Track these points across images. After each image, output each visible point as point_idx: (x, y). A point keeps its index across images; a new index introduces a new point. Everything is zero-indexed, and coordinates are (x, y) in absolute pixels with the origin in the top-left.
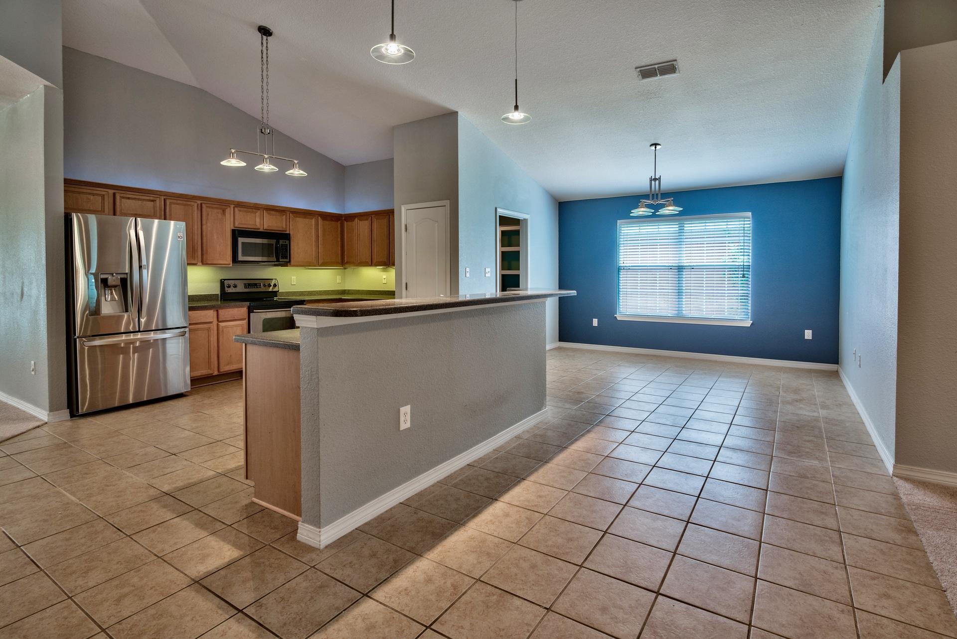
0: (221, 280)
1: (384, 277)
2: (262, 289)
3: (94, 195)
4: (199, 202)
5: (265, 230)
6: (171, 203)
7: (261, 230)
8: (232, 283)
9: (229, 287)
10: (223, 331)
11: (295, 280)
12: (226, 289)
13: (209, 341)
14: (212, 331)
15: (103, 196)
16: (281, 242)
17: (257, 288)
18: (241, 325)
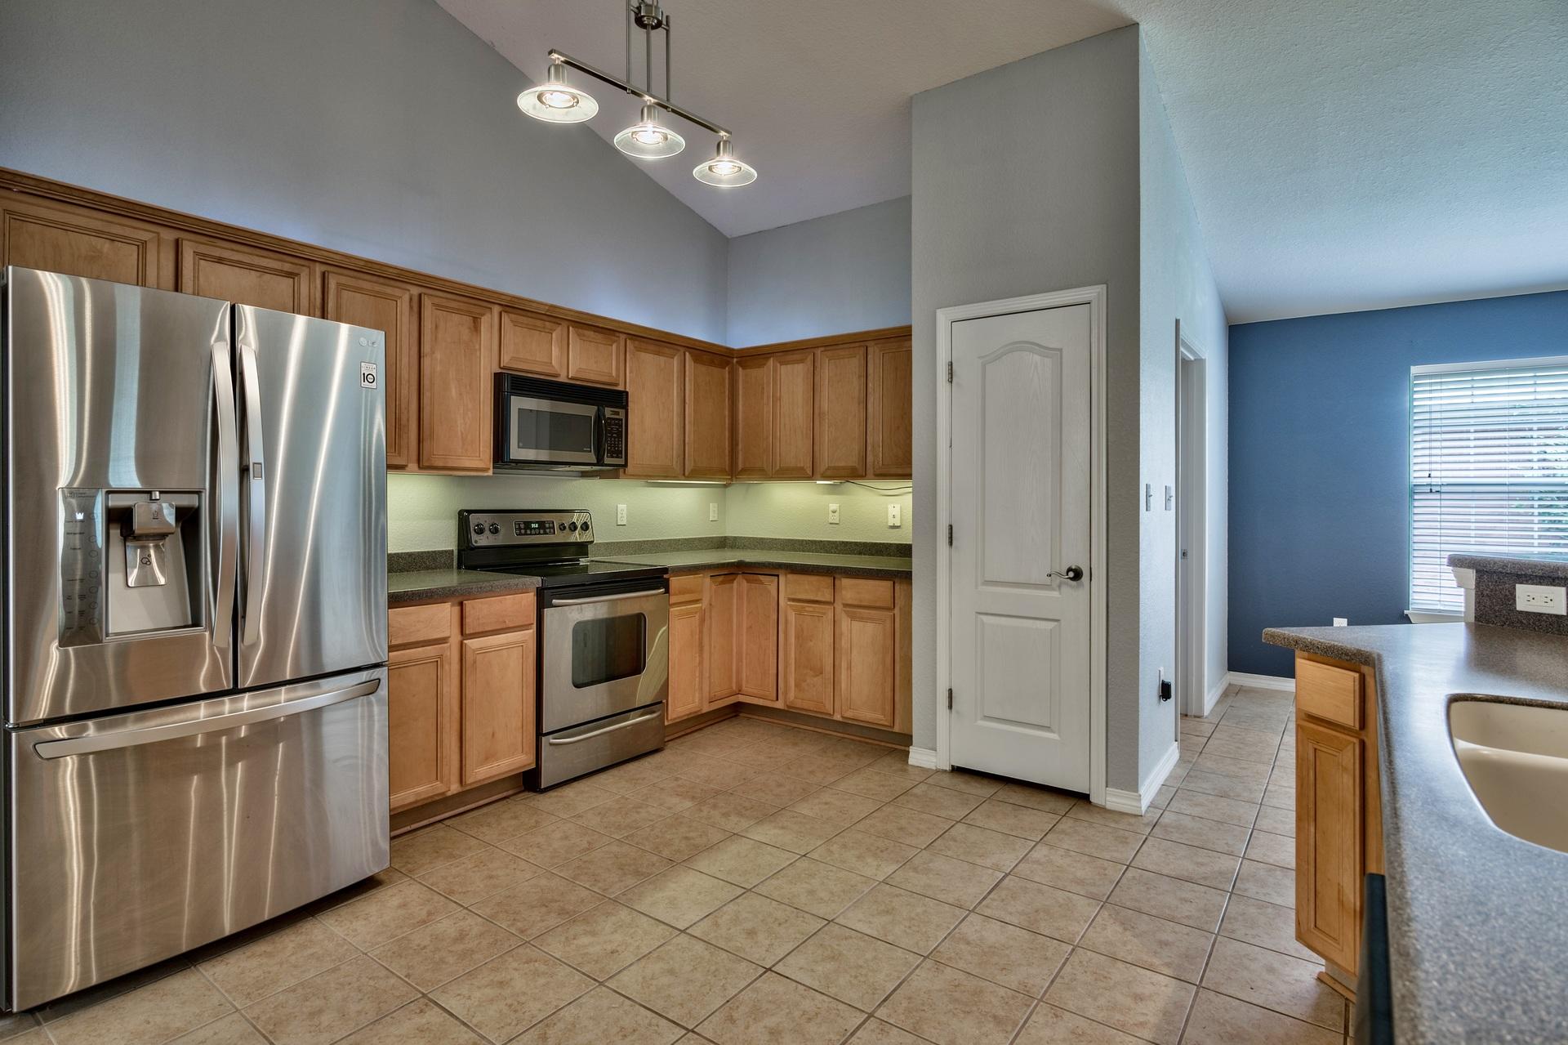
0: (461, 513)
1: (833, 506)
2: (558, 537)
3: (113, 238)
4: (415, 291)
5: (572, 379)
6: (341, 287)
7: (562, 379)
8: (484, 519)
9: (480, 531)
10: (475, 662)
11: (625, 512)
12: (474, 537)
13: (438, 696)
14: (446, 667)
15: (142, 246)
16: (608, 412)
17: (545, 533)
18: (521, 644)
